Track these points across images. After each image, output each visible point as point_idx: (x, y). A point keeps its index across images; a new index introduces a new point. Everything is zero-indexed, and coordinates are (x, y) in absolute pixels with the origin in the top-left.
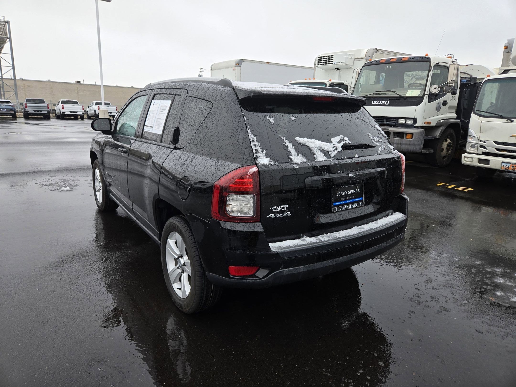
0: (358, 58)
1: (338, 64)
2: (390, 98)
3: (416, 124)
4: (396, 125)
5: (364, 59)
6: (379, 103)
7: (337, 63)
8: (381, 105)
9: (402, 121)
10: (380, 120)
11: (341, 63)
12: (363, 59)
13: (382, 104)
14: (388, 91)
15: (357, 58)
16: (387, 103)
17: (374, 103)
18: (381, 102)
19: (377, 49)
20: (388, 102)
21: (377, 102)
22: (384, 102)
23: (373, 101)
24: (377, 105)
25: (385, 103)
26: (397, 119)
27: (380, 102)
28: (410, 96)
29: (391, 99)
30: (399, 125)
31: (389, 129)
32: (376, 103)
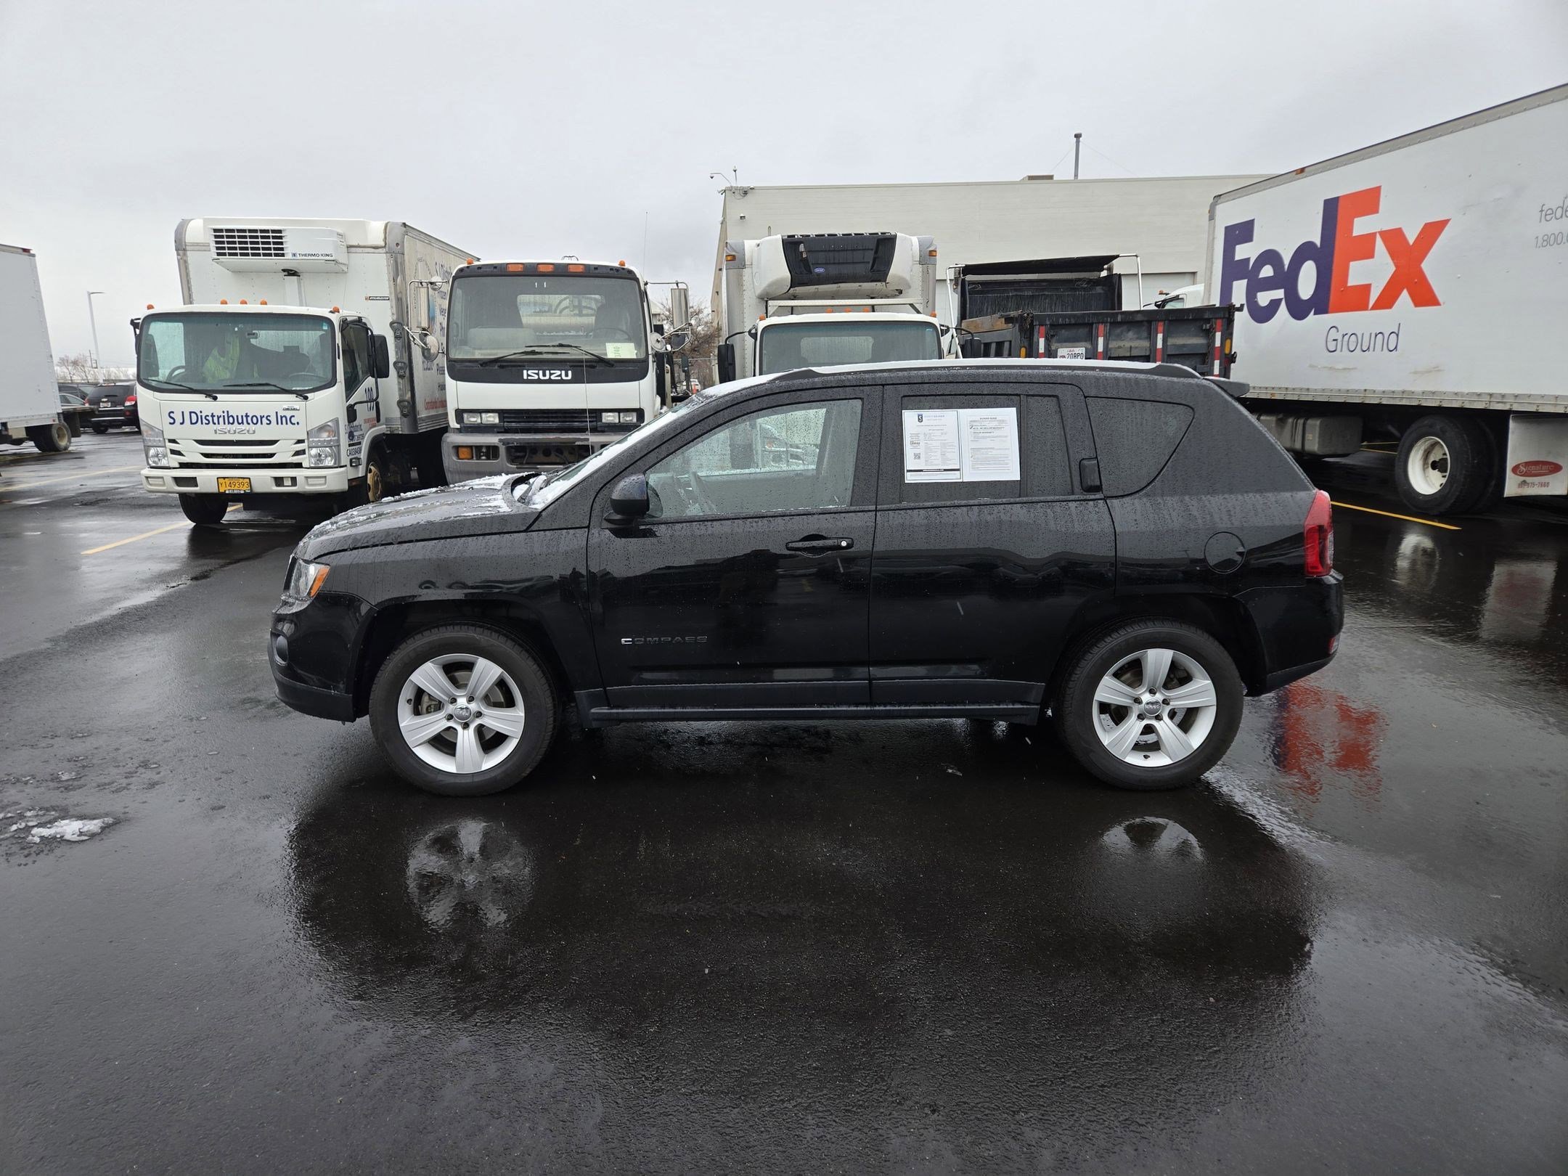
0: (361, 244)
1: (310, 257)
2: (574, 364)
3: (643, 422)
4: (599, 429)
5: (384, 250)
6: (544, 375)
7: (305, 255)
8: (550, 381)
9: (608, 418)
10: (552, 417)
11: (320, 257)
12: (380, 250)
13: (553, 377)
14: (561, 345)
15: (356, 244)
16: (567, 375)
17: (528, 375)
18: (551, 374)
19: (404, 225)
20: (570, 373)
21: (538, 374)
22: (558, 373)
23: (525, 372)
24: (539, 381)
25: (560, 375)
26: (597, 413)
27: (547, 372)
28: (617, 357)
29: (575, 366)
30: (605, 427)
31: (588, 439)
32: (536, 377)
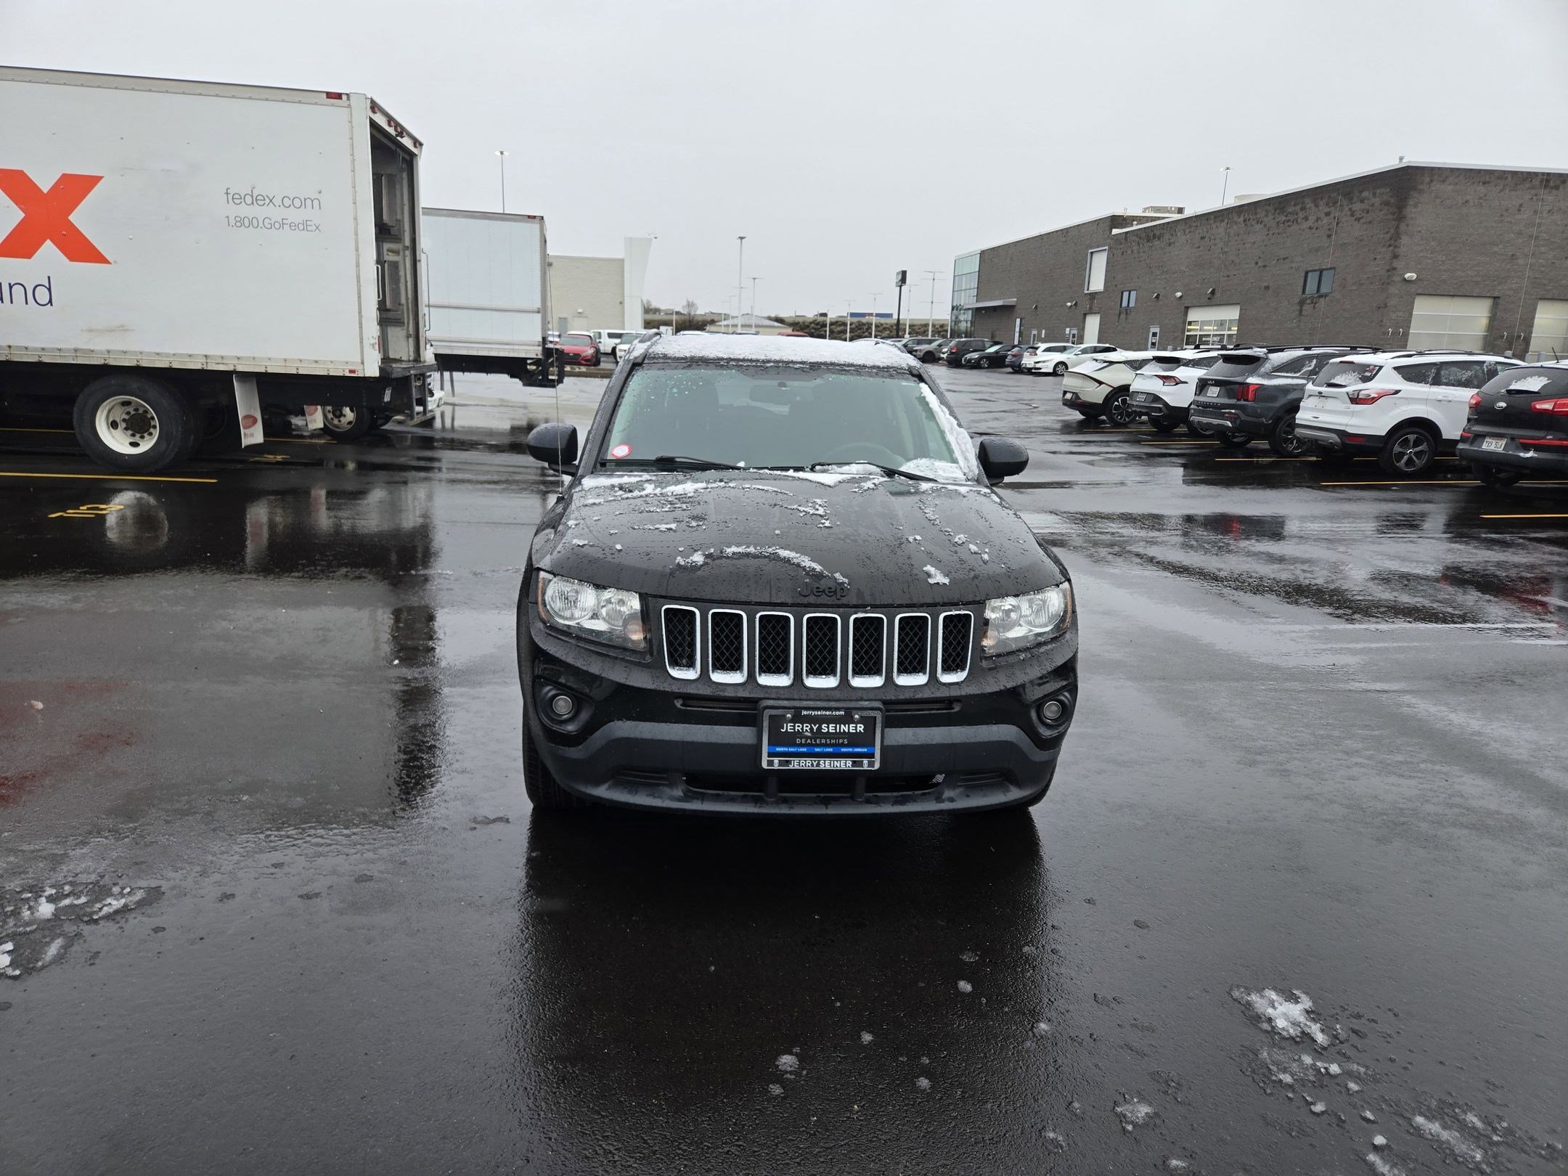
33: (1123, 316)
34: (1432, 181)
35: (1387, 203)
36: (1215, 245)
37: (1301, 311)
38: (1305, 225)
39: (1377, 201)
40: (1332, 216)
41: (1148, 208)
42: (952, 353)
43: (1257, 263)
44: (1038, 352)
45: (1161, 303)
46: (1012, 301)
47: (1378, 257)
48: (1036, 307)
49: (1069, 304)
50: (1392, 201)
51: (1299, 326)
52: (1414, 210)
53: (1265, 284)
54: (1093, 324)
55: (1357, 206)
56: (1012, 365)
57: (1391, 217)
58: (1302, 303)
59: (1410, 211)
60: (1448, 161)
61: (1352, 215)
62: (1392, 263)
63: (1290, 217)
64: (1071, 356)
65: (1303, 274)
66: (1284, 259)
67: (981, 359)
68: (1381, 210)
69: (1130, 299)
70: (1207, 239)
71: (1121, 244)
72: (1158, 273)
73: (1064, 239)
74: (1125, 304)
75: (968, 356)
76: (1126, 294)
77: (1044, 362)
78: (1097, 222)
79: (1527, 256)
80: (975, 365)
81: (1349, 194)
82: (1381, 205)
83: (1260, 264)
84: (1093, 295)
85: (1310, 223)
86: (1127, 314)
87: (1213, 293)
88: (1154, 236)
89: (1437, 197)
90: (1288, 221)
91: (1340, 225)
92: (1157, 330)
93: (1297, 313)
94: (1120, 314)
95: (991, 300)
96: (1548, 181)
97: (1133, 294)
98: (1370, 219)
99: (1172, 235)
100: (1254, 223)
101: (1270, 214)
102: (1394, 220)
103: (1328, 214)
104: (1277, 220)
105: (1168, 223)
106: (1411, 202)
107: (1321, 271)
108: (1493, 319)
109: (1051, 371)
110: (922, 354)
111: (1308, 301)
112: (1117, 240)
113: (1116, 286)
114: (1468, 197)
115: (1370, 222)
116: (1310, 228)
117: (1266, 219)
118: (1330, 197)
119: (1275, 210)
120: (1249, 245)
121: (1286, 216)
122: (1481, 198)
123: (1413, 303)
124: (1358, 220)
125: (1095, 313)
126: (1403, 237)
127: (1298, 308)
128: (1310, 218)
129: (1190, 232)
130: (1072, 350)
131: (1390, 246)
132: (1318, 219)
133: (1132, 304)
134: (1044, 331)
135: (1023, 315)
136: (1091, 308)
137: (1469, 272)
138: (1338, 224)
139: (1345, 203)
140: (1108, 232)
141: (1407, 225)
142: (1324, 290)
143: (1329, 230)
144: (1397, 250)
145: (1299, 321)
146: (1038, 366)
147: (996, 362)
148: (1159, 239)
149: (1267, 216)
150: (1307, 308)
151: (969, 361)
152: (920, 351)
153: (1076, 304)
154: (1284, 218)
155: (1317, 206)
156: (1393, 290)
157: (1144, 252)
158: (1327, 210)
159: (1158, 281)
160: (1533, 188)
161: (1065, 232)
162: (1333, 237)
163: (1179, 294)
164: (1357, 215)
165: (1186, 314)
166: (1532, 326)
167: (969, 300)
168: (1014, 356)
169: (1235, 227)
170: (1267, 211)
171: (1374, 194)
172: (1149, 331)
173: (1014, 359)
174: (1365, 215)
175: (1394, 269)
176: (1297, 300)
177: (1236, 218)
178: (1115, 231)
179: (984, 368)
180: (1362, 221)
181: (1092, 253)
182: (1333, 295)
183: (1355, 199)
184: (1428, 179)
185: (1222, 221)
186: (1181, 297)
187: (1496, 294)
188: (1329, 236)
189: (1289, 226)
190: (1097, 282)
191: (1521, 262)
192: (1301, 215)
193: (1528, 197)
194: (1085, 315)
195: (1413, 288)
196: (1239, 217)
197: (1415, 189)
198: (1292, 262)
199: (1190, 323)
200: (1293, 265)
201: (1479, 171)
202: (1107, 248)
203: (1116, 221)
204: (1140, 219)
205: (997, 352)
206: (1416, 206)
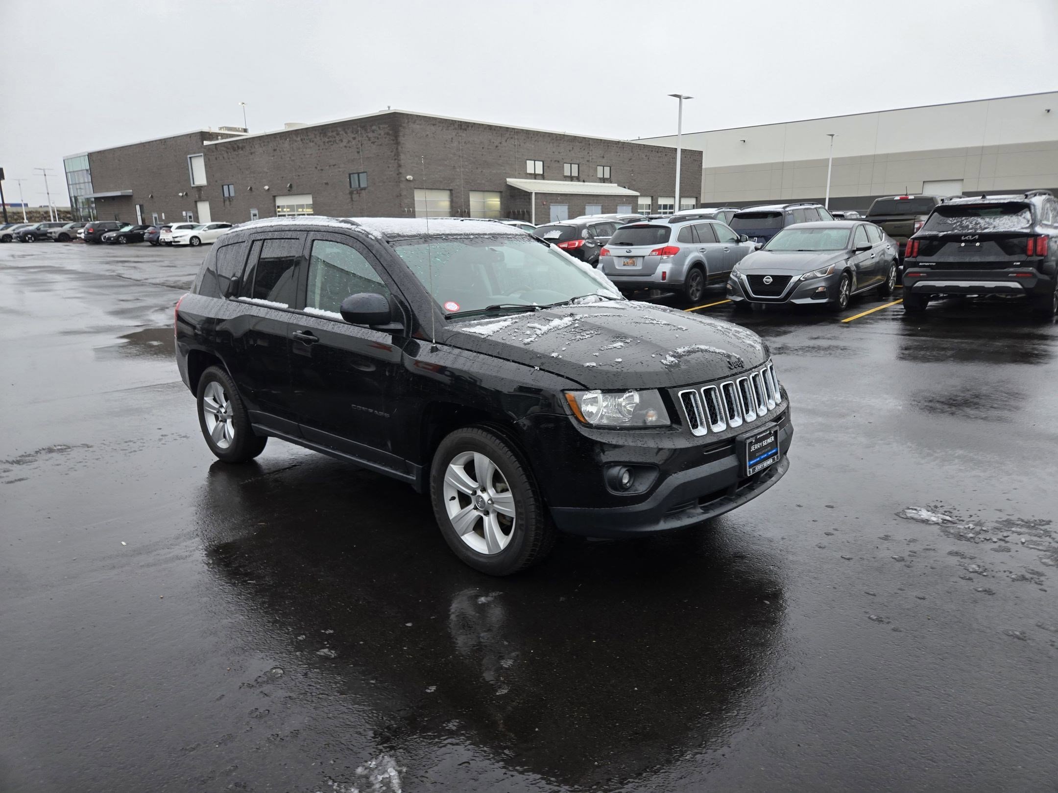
33: (227, 203)
34: (408, 122)
35: (388, 134)
36: (285, 155)
37: (352, 198)
38: (342, 145)
39: (382, 132)
40: (357, 140)
41: (223, 127)
42: (89, 233)
43: (316, 168)
44: (172, 229)
45: (254, 193)
46: (129, 192)
47: (390, 166)
48: (152, 197)
49: (181, 194)
50: (391, 132)
51: (352, 208)
52: (403, 139)
53: (325, 181)
54: (204, 209)
55: (371, 135)
56: (150, 240)
57: (392, 142)
58: (351, 193)
59: (401, 139)
60: (414, 111)
61: (369, 140)
62: (398, 170)
63: (331, 139)
64: (201, 231)
65: (348, 175)
66: (334, 165)
67: (119, 236)
68: (386, 138)
69: (230, 191)
70: (278, 151)
71: (213, 152)
72: (247, 172)
73: (163, 146)
74: (226, 194)
75: (107, 235)
76: (226, 188)
77: (181, 237)
78: (190, 136)
79: (460, 167)
80: (115, 242)
81: (364, 127)
82: (385, 134)
83: (318, 168)
84: (199, 188)
85: (344, 143)
86: (230, 201)
87: (291, 186)
88: (238, 147)
89: (413, 131)
90: (330, 141)
91: (363, 145)
92: (256, 212)
93: (350, 199)
94: (224, 202)
95: (107, 191)
96: (461, 125)
97: (231, 187)
98: (380, 143)
99: (251, 147)
100: (308, 141)
101: (317, 137)
102: (395, 144)
103: (354, 138)
104: (323, 140)
105: (244, 139)
106: (401, 134)
107: (358, 174)
108: (452, 201)
109: (188, 243)
110: (57, 235)
111: (355, 192)
112: (209, 149)
113: (216, 181)
114: (428, 133)
115: (381, 145)
116: (345, 147)
117: (315, 140)
118: (353, 128)
119: (320, 134)
120: (308, 156)
121: (328, 138)
122: (433, 134)
123: (413, 193)
124: (373, 143)
125: (204, 201)
126: (401, 154)
127: (349, 196)
128: (344, 140)
129: (264, 145)
130: (199, 227)
131: (395, 159)
132: (349, 142)
133: (232, 194)
134: (163, 214)
135: (141, 203)
136: (200, 197)
137: (436, 176)
138: (362, 145)
139: (363, 132)
140: (200, 143)
141: (402, 148)
142: (362, 186)
143: (357, 148)
144: (399, 162)
145: (352, 204)
146: (176, 240)
147: (134, 239)
148: (242, 149)
149: (316, 137)
150: (355, 196)
151: (109, 238)
152: (55, 232)
153: (186, 194)
154: (327, 140)
155: (346, 133)
156: (402, 186)
157: (233, 158)
158: (354, 136)
159: (248, 179)
160: (455, 129)
161: (163, 141)
162: (361, 153)
163: (267, 187)
164: (373, 140)
165: (275, 201)
166: (469, 205)
167: (87, 192)
168: (151, 233)
169: (296, 144)
170: (315, 135)
171: (379, 128)
172: (250, 213)
173: (151, 236)
174: (376, 140)
175: (401, 173)
176: (348, 192)
177: (295, 138)
178: (206, 143)
179: (123, 243)
180: (376, 144)
181: (190, 158)
182: (369, 188)
183: (368, 131)
184: (406, 121)
185: (286, 139)
186: (268, 189)
187: (451, 188)
188: (358, 152)
189: (332, 145)
190: (200, 177)
191: (458, 170)
192: (338, 138)
193: (454, 134)
194: (196, 202)
195: (412, 185)
196: (297, 137)
197: (401, 126)
198: (339, 168)
199: (279, 207)
200: (340, 170)
201: (430, 118)
202: (202, 154)
203: (204, 136)
204: (224, 136)
205: (131, 231)
206: (404, 136)
